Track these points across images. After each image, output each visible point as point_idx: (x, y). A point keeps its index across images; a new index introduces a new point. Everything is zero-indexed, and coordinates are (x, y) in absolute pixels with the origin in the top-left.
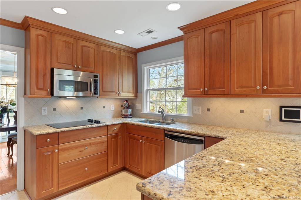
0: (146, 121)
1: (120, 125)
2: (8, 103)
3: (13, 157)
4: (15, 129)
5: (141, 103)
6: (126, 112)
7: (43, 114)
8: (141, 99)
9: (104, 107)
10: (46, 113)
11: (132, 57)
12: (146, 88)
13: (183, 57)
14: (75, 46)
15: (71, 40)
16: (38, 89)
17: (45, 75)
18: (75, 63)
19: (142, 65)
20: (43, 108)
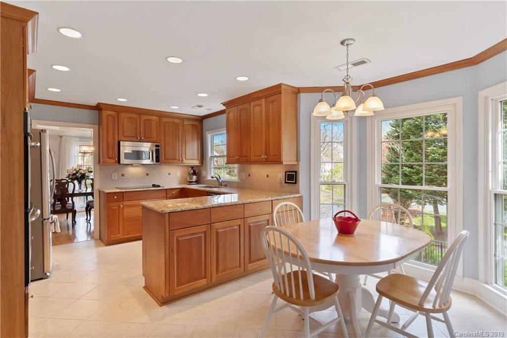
0: (206, 187)
1: (179, 190)
2: (85, 170)
3: (90, 221)
4: (92, 194)
5: (206, 170)
6: (191, 178)
7: (113, 179)
8: (206, 167)
9: (169, 174)
10: (116, 178)
11: (197, 125)
12: (210, 155)
13: (225, 129)
14: (138, 120)
15: (135, 116)
16: (108, 158)
17: (114, 147)
18: (138, 135)
19: (207, 133)
20: (113, 174)
